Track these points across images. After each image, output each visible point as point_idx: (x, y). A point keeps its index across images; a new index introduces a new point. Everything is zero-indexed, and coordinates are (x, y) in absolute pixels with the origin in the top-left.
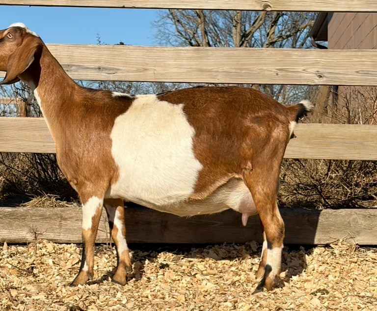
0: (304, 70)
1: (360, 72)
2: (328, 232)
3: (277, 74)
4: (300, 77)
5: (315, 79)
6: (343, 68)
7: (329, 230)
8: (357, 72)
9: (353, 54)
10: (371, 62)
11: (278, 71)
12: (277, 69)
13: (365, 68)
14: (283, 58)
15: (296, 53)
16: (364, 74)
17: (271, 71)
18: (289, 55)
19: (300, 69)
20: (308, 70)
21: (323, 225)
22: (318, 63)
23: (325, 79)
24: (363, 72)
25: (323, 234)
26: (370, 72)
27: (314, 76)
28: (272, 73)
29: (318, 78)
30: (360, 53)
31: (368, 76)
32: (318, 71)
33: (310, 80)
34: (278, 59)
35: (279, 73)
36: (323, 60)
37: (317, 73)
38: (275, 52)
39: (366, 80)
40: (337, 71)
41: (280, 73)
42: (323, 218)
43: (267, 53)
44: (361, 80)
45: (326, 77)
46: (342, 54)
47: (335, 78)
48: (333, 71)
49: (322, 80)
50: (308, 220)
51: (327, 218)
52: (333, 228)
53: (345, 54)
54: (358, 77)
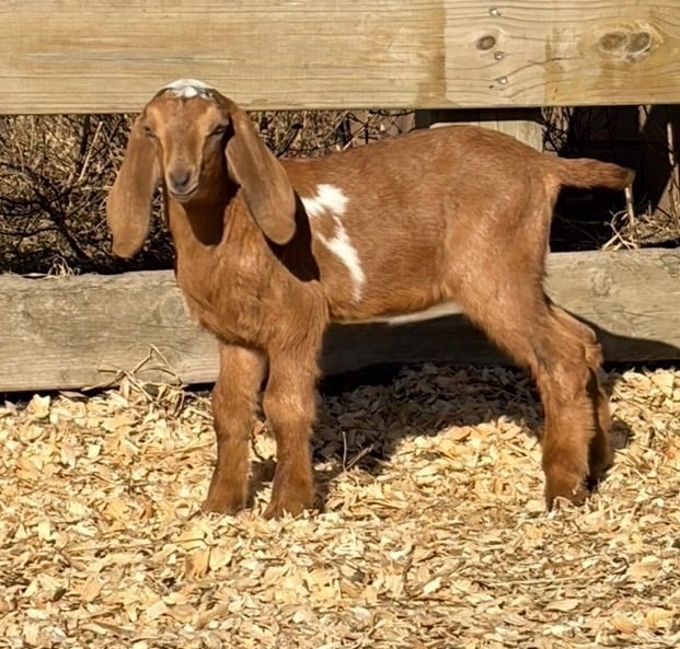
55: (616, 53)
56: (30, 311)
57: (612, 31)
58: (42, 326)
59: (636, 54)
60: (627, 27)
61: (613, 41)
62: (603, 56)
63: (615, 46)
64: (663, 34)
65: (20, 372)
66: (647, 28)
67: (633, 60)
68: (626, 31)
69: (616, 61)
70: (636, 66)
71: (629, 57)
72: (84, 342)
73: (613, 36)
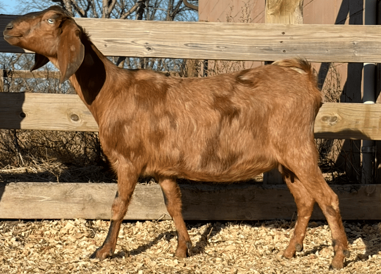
0: (132, 42)
1: (189, 45)
2: (156, 207)
3: (106, 45)
4: (129, 48)
5: (144, 51)
6: (172, 40)
7: (157, 205)
8: (186, 45)
9: (182, 26)
10: (200, 34)
11: (107, 42)
12: (105, 40)
13: (194, 41)
14: (111, 29)
15: (125, 24)
16: (193, 47)
17: (100, 42)
18: (118, 26)
19: (129, 40)
20: (137, 42)
21: (151, 200)
22: (147, 34)
23: (154, 51)
24: (192, 45)
25: (151, 209)
26: (199, 46)
27: (142, 49)
28: (100, 44)
29: (147, 50)
30: (189, 26)
31: (197, 49)
32: (147, 43)
33: (139, 52)
34: (107, 30)
35: (107, 45)
36: (152, 32)
37: (145, 45)
38: (103, 22)
39: (195, 53)
40: (166, 44)
41: (109, 45)
42: (151, 193)
43: (95, 23)
44: (190, 53)
45: (155, 50)
46: (171, 25)
47: (164, 50)
48: (162, 43)
49: (151, 53)
50: (135, 195)
51: (155, 193)
52: (161, 203)
53: (174, 26)
54: (188, 50)
55: (326, 122)
56: (138, 195)
57: (325, 115)
58: (141, 200)
59: (333, 123)
60: (330, 114)
61: (325, 118)
62: (322, 123)
63: (326, 120)
64: (342, 117)
65: (134, 214)
66: (336, 115)
67: (332, 125)
68: (330, 116)
69: (326, 125)
70: (333, 127)
71: (330, 124)
72: (154, 205)
73: (326, 117)
